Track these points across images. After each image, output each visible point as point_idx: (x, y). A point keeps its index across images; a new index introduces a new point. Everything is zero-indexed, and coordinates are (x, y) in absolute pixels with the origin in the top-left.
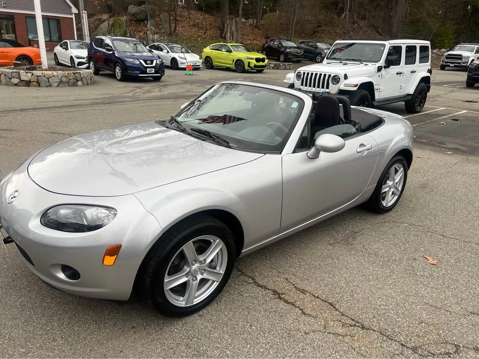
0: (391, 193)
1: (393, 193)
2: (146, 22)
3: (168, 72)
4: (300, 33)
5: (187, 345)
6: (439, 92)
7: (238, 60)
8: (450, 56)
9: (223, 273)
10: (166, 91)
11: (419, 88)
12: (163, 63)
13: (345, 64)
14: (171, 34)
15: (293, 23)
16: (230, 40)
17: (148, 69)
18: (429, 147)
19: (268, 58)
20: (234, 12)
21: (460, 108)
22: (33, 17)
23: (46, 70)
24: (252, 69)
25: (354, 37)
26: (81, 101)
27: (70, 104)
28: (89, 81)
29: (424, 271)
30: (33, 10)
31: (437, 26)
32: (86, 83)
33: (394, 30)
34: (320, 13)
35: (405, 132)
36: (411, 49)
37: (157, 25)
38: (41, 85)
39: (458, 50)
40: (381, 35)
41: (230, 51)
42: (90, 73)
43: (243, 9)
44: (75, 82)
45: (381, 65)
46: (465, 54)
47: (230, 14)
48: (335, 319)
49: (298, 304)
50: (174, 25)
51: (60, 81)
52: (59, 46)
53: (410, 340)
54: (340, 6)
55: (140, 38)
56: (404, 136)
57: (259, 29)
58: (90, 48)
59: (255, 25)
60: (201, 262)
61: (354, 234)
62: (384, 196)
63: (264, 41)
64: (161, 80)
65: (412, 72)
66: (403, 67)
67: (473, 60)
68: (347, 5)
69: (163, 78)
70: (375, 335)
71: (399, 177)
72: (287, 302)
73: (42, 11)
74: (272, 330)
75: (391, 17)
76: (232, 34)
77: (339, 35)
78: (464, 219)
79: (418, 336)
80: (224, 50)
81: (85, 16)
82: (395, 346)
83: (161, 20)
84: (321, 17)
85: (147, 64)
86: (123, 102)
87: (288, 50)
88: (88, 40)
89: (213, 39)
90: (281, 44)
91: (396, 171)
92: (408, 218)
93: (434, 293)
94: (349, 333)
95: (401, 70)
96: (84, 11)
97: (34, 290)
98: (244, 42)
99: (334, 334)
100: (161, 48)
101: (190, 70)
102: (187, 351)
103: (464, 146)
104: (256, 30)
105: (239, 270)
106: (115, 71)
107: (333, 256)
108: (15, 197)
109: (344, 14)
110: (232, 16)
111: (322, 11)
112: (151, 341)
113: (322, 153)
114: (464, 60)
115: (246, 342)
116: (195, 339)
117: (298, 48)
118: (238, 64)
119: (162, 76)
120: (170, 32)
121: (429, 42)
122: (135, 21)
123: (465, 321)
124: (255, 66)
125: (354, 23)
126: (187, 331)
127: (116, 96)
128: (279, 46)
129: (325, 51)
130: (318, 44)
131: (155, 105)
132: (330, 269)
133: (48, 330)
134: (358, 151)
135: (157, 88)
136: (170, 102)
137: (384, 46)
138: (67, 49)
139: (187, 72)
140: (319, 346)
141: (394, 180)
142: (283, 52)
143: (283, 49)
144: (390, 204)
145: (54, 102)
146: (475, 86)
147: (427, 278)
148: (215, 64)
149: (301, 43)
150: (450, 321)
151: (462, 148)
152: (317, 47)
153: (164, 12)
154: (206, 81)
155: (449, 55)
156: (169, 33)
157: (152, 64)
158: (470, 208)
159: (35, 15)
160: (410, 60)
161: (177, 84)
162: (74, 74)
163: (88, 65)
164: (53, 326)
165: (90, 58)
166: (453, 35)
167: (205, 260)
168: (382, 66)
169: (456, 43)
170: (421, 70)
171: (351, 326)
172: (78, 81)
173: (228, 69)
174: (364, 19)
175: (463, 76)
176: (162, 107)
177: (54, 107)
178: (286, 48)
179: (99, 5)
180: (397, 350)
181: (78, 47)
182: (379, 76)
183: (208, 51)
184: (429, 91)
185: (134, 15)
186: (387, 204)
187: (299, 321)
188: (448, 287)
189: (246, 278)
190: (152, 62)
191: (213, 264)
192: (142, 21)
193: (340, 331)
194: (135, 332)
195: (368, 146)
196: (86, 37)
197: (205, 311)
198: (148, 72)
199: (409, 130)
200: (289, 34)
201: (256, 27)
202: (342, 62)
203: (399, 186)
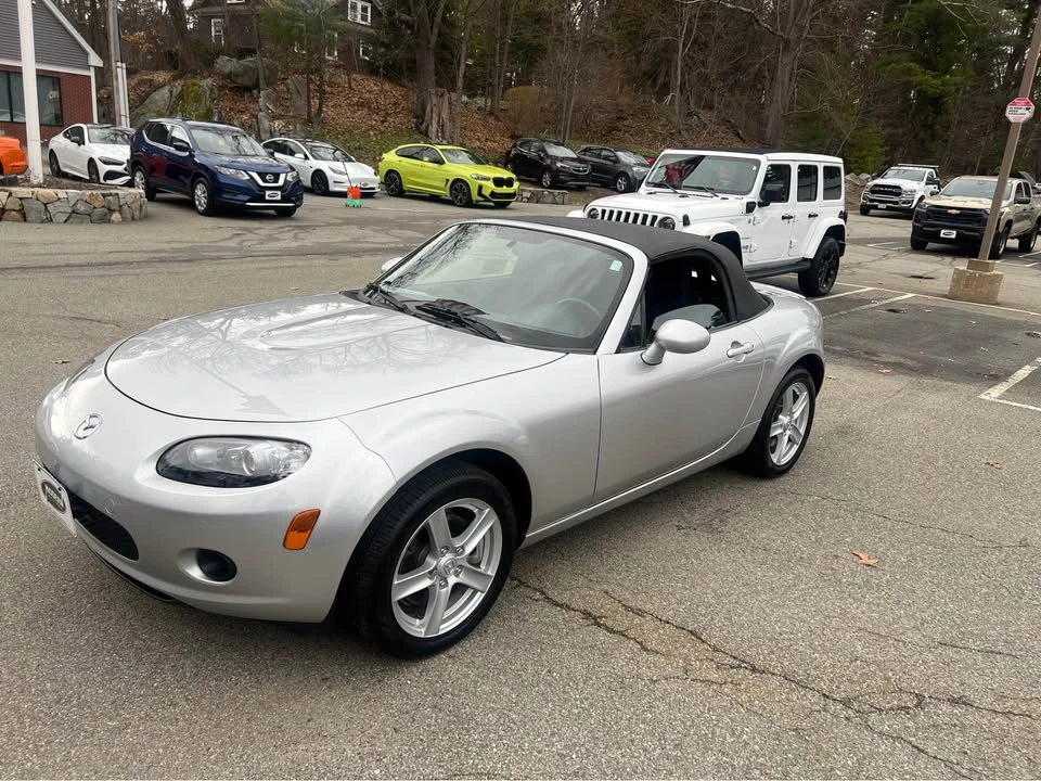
0: (786, 439)
1: (790, 440)
2: (255, 92)
3: (308, 199)
4: (580, 130)
5: (436, 707)
6: (860, 258)
7: (457, 181)
8: (877, 189)
9: (494, 575)
10: (310, 240)
11: (824, 247)
12: (300, 181)
13: (683, 196)
14: (309, 121)
15: (568, 110)
16: (437, 137)
17: (268, 193)
18: (848, 360)
19: (519, 180)
20: (446, 81)
21: (901, 289)
22: (18, 72)
23: (39, 186)
24: (486, 199)
25: (690, 143)
26: (125, 255)
27: (103, 259)
28: (137, 214)
29: (853, 575)
30: (18, 57)
31: (852, 128)
32: (129, 216)
33: (769, 131)
34: (621, 91)
35: (810, 325)
36: (807, 172)
37: (278, 101)
38: (29, 219)
39: (894, 176)
40: (743, 141)
41: (441, 162)
42: (138, 196)
43: (465, 76)
44: (106, 214)
45: (752, 200)
46: (906, 185)
47: (439, 84)
48: (702, 657)
49: (632, 633)
50: (317, 101)
51: (73, 212)
52: (61, 134)
53: (838, 687)
54: (661, 80)
55: (242, 125)
56: (808, 331)
57: (498, 119)
58: (136, 143)
59: (488, 109)
60: (455, 551)
61: (722, 513)
62: (773, 443)
63: (508, 144)
64: (294, 216)
65: (810, 216)
66: (793, 205)
67: (922, 198)
68: (676, 77)
69: (299, 212)
70: (775, 682)
71: (800, 407)
72: (612, 631)
73: (36, 62)
74: (591, 679)
75: (762, 106)
76: (441, 126)
77: (660, 138)
78: (920, 488)
79: (851, 681)
80: (426, 159)
81: (120, 72)
82: (812, 698)
83: (288, 89)
84: (624, 100)
85: (265, 181)
86: (219, 258)
87: (559, 165)
88: (125, 124)
89: (400, 135)
90: (544, 151)
91: (796, 397)
92: (820, 486)
93: (873, 611)
94: (730, 680)
95: (789, 212)
96: (119, 64)
97: (110, 618)
98: (467, 143)
99: (703, 681)
100: (290, 149)
101: (355, 197)
102: (437, 716)
103: (912, 358)
104: (491, 120)
105: (513, 579)
106: (193, 194)
107: (687, 552)
108: (92, 427)
109: (670, 96)
110: (441, 90)
111: (626, 88)
112: (366, 701)
113: (668, 355)
114: (904, 197)
115: (546, 699)
116: (449, 696)
117: (578, 160)
118: (456, 189)
119: (297, 206)
120: (309, 115)
121: (840, 160)
122: (231, 89)
123: (931, 657)
124: (493, 194)
125: (690, 115)
126: (431, 684)
127: (203, 246)
128: (539, 155)
129: (635, 169)
130: (620, 154)
131: (290, 267)
132: (684, 574)
133: (157, 688)
134: (729, 354)
135: (289, 231)
136: (322, 261)
137: (758, 163)
138: (81, 142)
139: (349, 201)
140: (679, 702)
141: (791, 414)
142: (548, 169)
143: (549, 161)
144: (785, 461)
145: (64, 254)
146: (928, 247)
147: (860, 588)
148: (407, 186)
149: (585, 150)
150: (905, 657)
151: (909, 362)
152: (617, 161)
153: (295, 73)
154: (392, 221)
155: (875, 185)
156: (306, 117)
157: (276, 180)
158: (930, 470)
159: (21, 68)
160: (807, 193)
161: (331, 225)
162: (104, 196)
163: (129, 178)
164: (164, 680)
165: (135, 164)
166: (881, 147)
167: (462, 547)
168: (754, 203)
169: (890, 164)
170: (828, 212)
171: (732, 668)
172: (111, 211)
173: (434, 199)
174: (711, 108)
175: (904, 229)
176: (305, 271)
177: (67, 266)
178: (556, 159)
179: (150, 52)
180: (817, 704)
181: (105, 138)
182: (749, 222)
183: (391, 159)
184: (842, 254)
185: (229, 76)
186: (779, 460)
187: (638, 662)
188: (898, 603)
189: (529, 592)
190: (276, 177)
191: (476, 556)
192: (248, 89)
193: (714, 676)
194: (330, 688)
195: (747, 347)
196: (123, 118)
197: (460, 649)
198: (267, 198)
199: (816, 322)
200: (560, 131)
201: (491, 113)
202: (676, 192)
203: (800, 426)
